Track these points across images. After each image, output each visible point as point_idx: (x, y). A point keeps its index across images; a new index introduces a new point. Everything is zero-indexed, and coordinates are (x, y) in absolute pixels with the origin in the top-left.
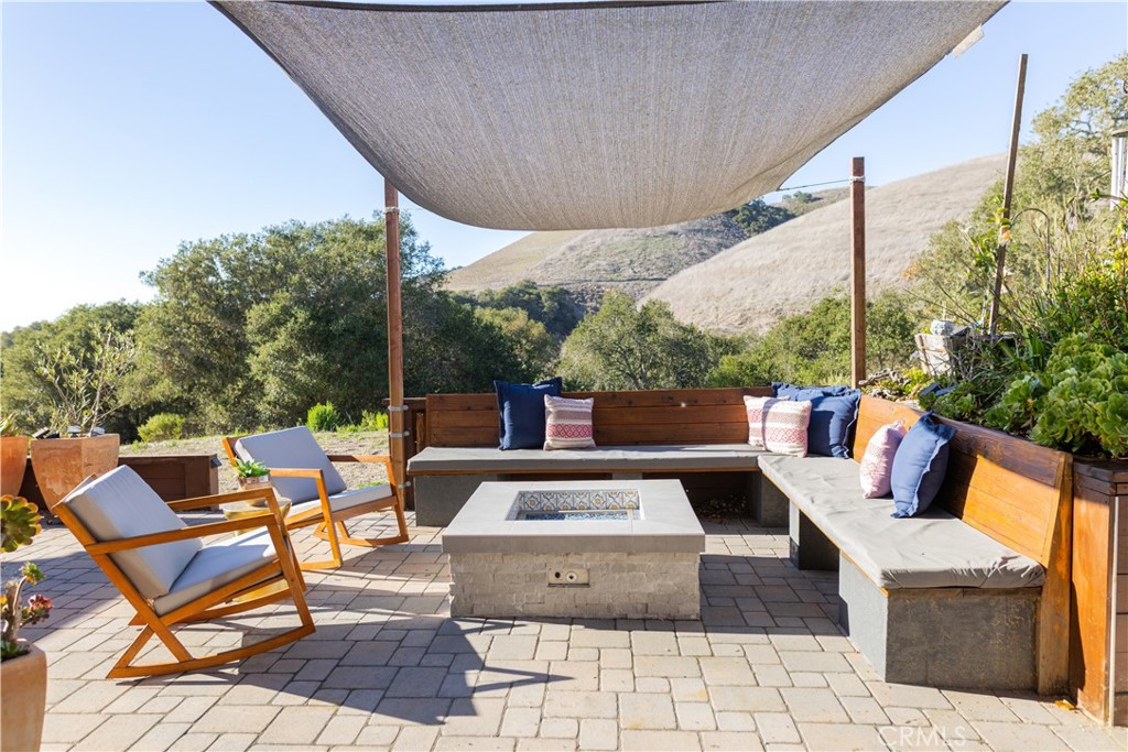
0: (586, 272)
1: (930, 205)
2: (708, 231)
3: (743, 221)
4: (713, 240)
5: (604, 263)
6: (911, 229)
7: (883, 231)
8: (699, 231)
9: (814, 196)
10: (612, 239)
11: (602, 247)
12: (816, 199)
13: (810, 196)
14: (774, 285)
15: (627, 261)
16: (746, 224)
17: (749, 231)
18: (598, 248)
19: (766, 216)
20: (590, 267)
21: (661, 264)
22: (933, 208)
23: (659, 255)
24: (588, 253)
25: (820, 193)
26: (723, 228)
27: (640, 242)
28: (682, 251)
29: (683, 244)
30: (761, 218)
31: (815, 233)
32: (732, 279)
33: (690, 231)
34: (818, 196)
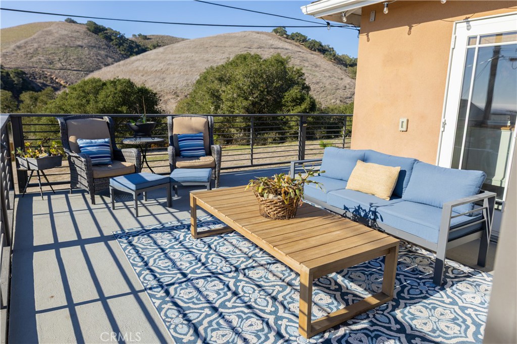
0: (32, 62)
2: (99, 47)
3: (116, 45)
4: (103, 53)
5: (43, 58)
7: (207, 61)
8: (94, 47)
9: (148, 37)
10: (44, 45)
11: (39, 49)
12: (149, 39)
13: (146, 36)
14: (168, 80)
15: (57, 58)
16: (118, 46)
17: (120, 50)
18: (37, 49)
19: (127, 43)
20: (34, 59)
21: (77, 62)
23: (75, 57)
24: (31, 51)
25: (151, 36)
26: (106, 47)
27: (62, 49)
28: (88, 57)
29: (87, 52)
30: (125, 45)
31: (175, 58)
32: (143, 76)
33: (90, 46)
34: (149, 37)
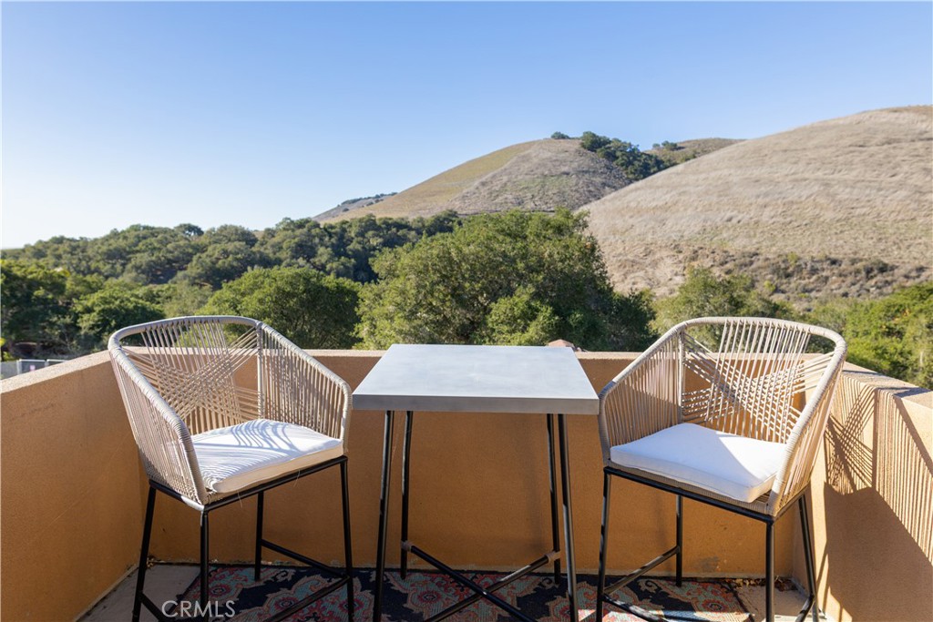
0: (496, 204)
1: (794, 160)
2: (594, 172)
3: (622, 165)
4: (598, 180)
5: (510, 197)
6: (780, 179)
8: (586, 172)
9: (679, 145)
10: (516, 177)
11: (508, 184)
12: (680, 148)
13: (675, 145)
14: (669, 223)
15: (529, 195)
16: (624, 167)
17: (627, 173)
18: (505, 184)
19: (640, 161)
20: (499, 200)
21: (556, 199)
22: (795, 163)
23: (555, 191)
24: (497, 188)
25: (684, 142)
26: (606, 170)
27: (539, 180)
28: (574, 189)
29: (574, 182)
30: (636, 163)
31: (697, 180)
32: (631, 217)
33: (580, 172)
34: (682, 145)
